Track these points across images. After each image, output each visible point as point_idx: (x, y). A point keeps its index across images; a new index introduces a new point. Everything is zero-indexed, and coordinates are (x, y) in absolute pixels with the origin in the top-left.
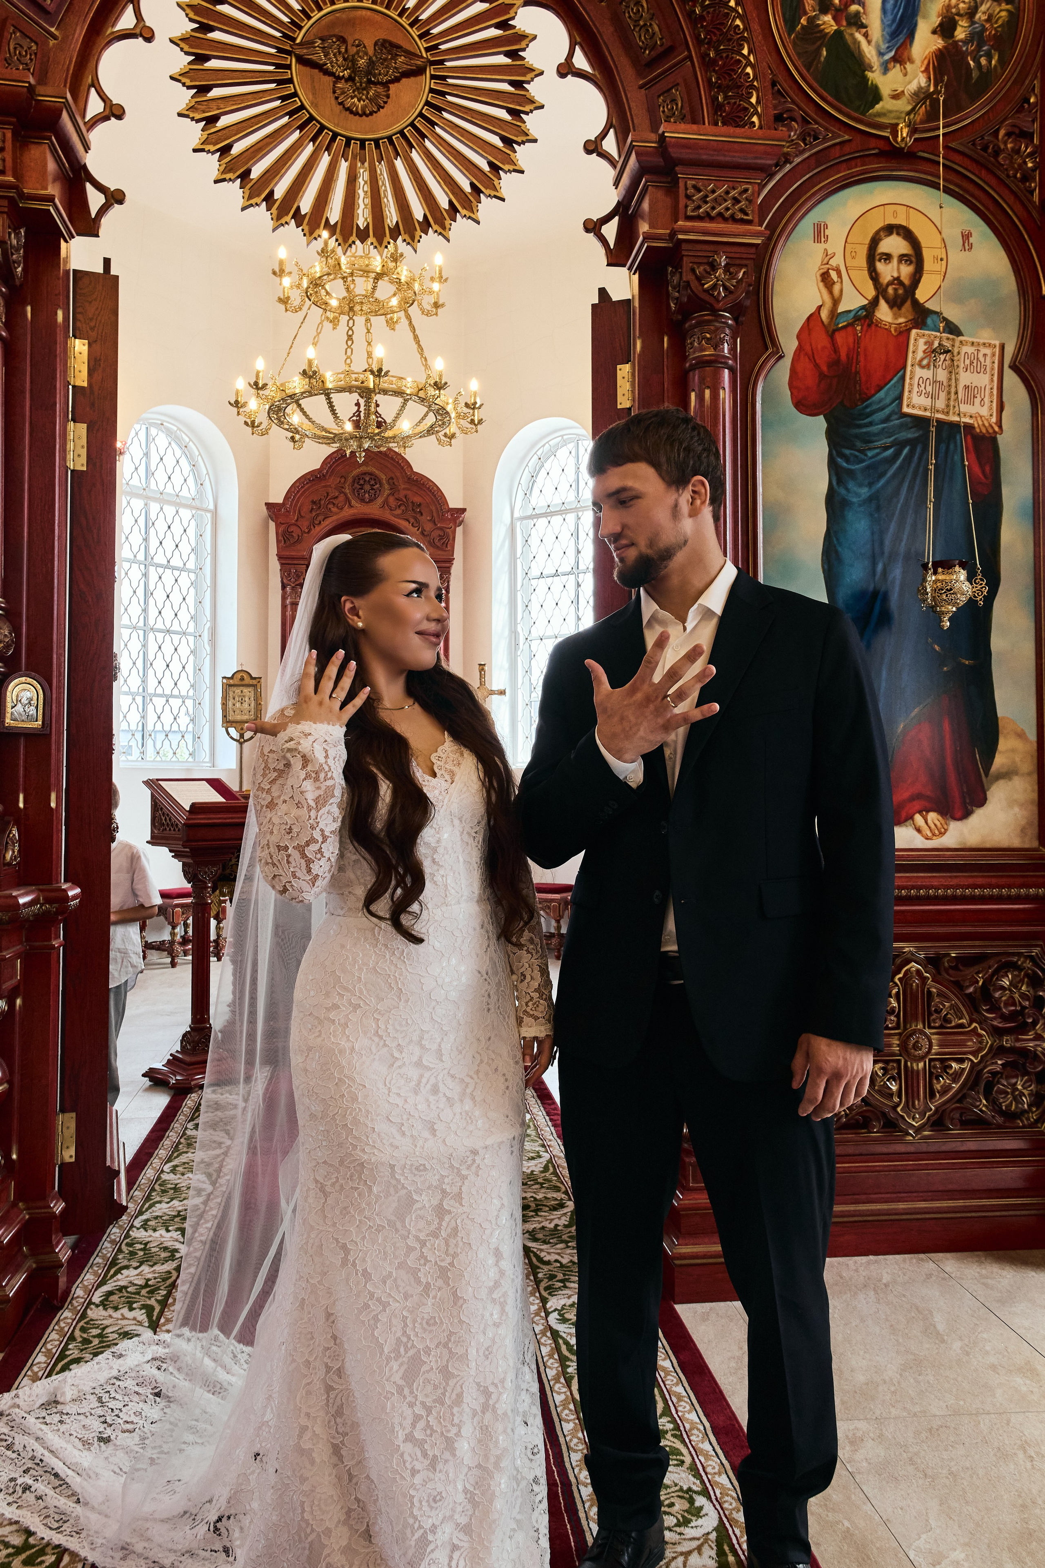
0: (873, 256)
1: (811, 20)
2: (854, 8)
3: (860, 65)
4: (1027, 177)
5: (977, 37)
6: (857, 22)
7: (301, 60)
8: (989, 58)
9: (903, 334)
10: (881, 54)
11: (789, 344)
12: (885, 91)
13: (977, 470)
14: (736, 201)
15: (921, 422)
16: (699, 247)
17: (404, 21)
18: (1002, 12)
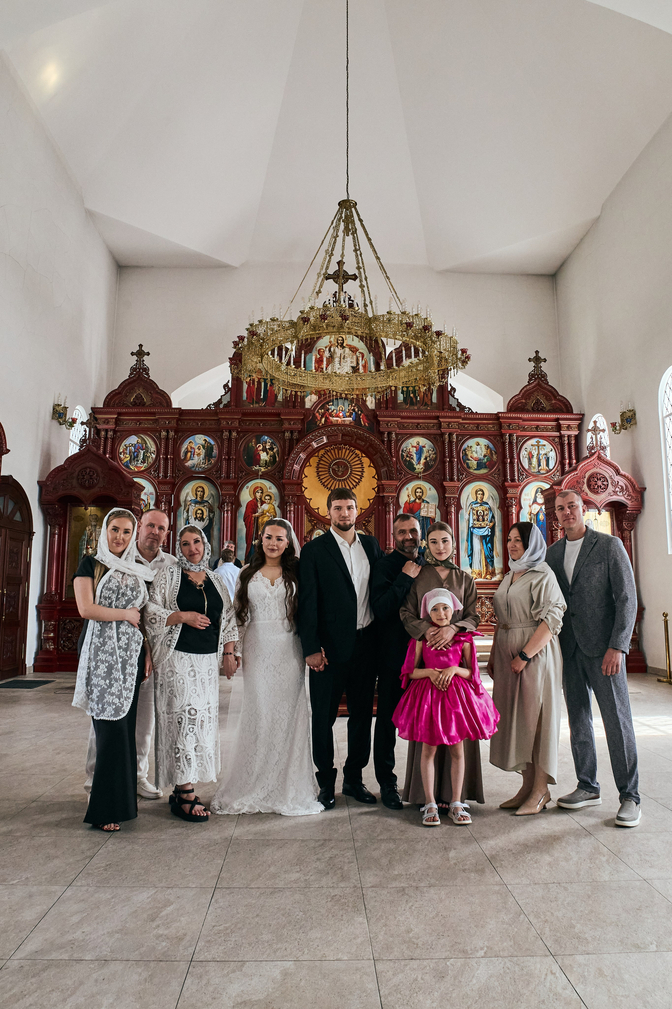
0: (415, 492)
1: (405, 458)
2: (411, 456)
3: (413, 465)
4: (438, 480)
5: (430, 460)
6: (412, 459)
8: (432, 463)
9: (420, 504)
10: (416, 463)
11: (403, 506)
12: (416, 468)
14: (392, 490)
15: (423, 517)
16: (387, 496)
17: (346, 462)
18: (434, 456)
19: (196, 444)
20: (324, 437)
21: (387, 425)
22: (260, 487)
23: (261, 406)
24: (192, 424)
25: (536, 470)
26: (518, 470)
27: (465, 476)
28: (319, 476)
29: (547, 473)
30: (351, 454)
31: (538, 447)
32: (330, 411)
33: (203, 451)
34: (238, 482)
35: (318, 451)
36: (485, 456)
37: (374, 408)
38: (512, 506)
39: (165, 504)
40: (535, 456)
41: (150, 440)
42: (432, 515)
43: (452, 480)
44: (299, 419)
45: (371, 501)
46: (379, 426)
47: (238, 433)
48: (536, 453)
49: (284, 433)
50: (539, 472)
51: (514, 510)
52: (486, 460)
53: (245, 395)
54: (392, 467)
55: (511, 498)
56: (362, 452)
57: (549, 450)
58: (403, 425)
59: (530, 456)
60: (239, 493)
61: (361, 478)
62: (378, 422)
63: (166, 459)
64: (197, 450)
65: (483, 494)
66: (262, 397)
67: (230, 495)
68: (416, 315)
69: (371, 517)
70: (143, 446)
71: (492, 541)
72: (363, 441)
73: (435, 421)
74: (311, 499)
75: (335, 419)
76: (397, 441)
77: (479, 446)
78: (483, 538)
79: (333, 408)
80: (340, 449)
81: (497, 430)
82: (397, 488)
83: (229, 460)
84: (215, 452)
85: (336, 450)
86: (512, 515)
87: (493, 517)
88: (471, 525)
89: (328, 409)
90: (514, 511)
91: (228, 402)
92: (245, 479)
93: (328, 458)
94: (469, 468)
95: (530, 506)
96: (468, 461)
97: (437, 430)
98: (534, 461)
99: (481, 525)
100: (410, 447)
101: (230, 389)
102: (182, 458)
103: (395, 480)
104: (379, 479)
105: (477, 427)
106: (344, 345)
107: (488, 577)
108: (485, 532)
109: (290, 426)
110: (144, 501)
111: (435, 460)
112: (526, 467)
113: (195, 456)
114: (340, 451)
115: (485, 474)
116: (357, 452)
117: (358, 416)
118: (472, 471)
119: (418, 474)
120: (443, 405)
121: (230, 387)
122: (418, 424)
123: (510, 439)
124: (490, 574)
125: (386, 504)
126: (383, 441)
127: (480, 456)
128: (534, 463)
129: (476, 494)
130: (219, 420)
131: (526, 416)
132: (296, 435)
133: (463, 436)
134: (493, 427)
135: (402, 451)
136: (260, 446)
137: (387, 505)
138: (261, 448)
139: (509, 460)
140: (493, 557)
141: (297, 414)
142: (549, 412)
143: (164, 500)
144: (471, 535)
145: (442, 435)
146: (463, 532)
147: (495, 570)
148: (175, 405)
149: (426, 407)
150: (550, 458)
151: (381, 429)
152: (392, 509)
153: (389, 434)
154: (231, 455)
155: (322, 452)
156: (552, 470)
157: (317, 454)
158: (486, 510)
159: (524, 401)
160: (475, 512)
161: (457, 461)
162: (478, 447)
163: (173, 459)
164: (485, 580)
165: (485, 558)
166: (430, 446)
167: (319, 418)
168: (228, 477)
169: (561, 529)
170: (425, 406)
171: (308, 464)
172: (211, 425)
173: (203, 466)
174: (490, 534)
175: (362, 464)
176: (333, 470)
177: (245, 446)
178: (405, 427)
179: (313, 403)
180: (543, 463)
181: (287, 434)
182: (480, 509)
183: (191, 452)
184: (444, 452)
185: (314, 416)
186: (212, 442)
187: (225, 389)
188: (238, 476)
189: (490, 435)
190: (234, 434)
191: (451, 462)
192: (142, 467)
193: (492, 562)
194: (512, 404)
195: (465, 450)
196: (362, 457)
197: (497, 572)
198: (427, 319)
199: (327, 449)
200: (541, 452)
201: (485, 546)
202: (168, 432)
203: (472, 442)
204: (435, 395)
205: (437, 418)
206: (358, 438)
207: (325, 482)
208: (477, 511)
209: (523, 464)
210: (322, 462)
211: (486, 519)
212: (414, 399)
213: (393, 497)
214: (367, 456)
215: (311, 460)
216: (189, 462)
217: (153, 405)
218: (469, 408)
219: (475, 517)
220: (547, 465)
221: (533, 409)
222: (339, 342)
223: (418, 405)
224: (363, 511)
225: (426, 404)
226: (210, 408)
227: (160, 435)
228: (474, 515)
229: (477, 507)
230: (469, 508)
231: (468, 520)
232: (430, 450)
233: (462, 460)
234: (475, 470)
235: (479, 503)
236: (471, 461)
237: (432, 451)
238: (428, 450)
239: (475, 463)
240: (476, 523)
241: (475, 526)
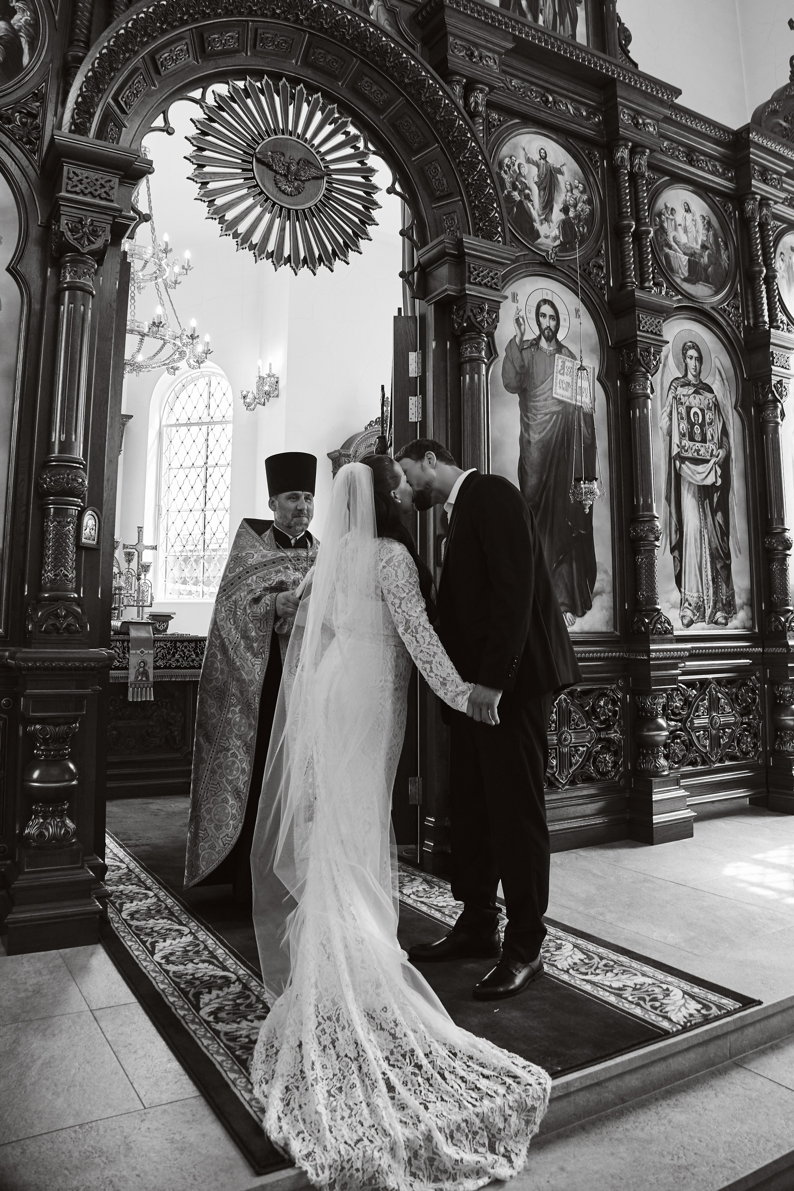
0: (538, 314)
1: (509, 192)
2: (527, 191)
3: (530, 219)
4: (602, 288)
5: (578, 217)
6: (528, 197)
7: (259, 161)
8: (584, 229)
9: (552, 356)
10: (539, 216)
11: (502, 353)
12: (542, 234)
13: (586, 431)
14: (493, 279)
15: (561, 403)
16: (474, 298)
17: (312, 150)
18: (587, 208)
21: (471, 53)
27: (666, 293)
28: (201, 177)
30: (330, 127)
36: (704, 247)
38: (776, 404)
42: (585, 401)
46: (445, 48)
51: (779, 417)
52: (706, 259)
55: (779, 380)
58: (508, 81)
61: (365, 226)
65: (700, 359)
71: (723, 507)
73: (595, 98)
76: (491, 123)
77: (690, 216)
78: (705, 493)
80: (288, 97)
81: (729, 181)
82: (501, 275)
85: (277, 98)
86: (776, 430)
87: (725, 432)
88: (675, 450)
90: (779, 420)
94: (672, 268)
96: (667, 250)
97: (595, 128)
99: (698, 451)
100: (521, 158)
105: (689, 157)
107: (719, 616)
108: (709, 475)
111: (590, 220)
115: (707, 302)
116: (352, 128)
118: (678, 281)
119: (547, 252)
122: (549, 90)
123: (760, 213)
125: (466, 330)
127: (694, 245)
129: (684, 355)
133: (662, 168)
134: (722, 169)
135: (502, 164)
137: (465, 334)
139: (763, 271)
140: (728, 556)
146: (657, 469)
151: (452, 62)
152: (484, 354)
157: (197, 93)
158: (709, 409)
159: (783, 123)
160: (683, 410)
164: (714, 627)
165: (711, 555)
174: (718, 481)
182: (697, 403)
184: (619, 203)
191: (637, 237)
193: (727, 568)
195: (659, 215)
196: (368, 148)
201: (710, 519)
203: (675, 198)
208: (689, 409)
209: (781, 293)
210: (219, 128)
211: (709, 437)
213: (494, 307)
219: (684, 425)
228: (682, 418)
229: (689, 396)
230: (671, 396)
231: (670, 434)
232: (577, 187)
233: (658, 244)
234: (685, 280)
235: (694, 385)
236: (675, 251)
237: (581, 192)
238: (570, 185)
239: (685, 259)
240: (687, 445)
241: (685, 454)
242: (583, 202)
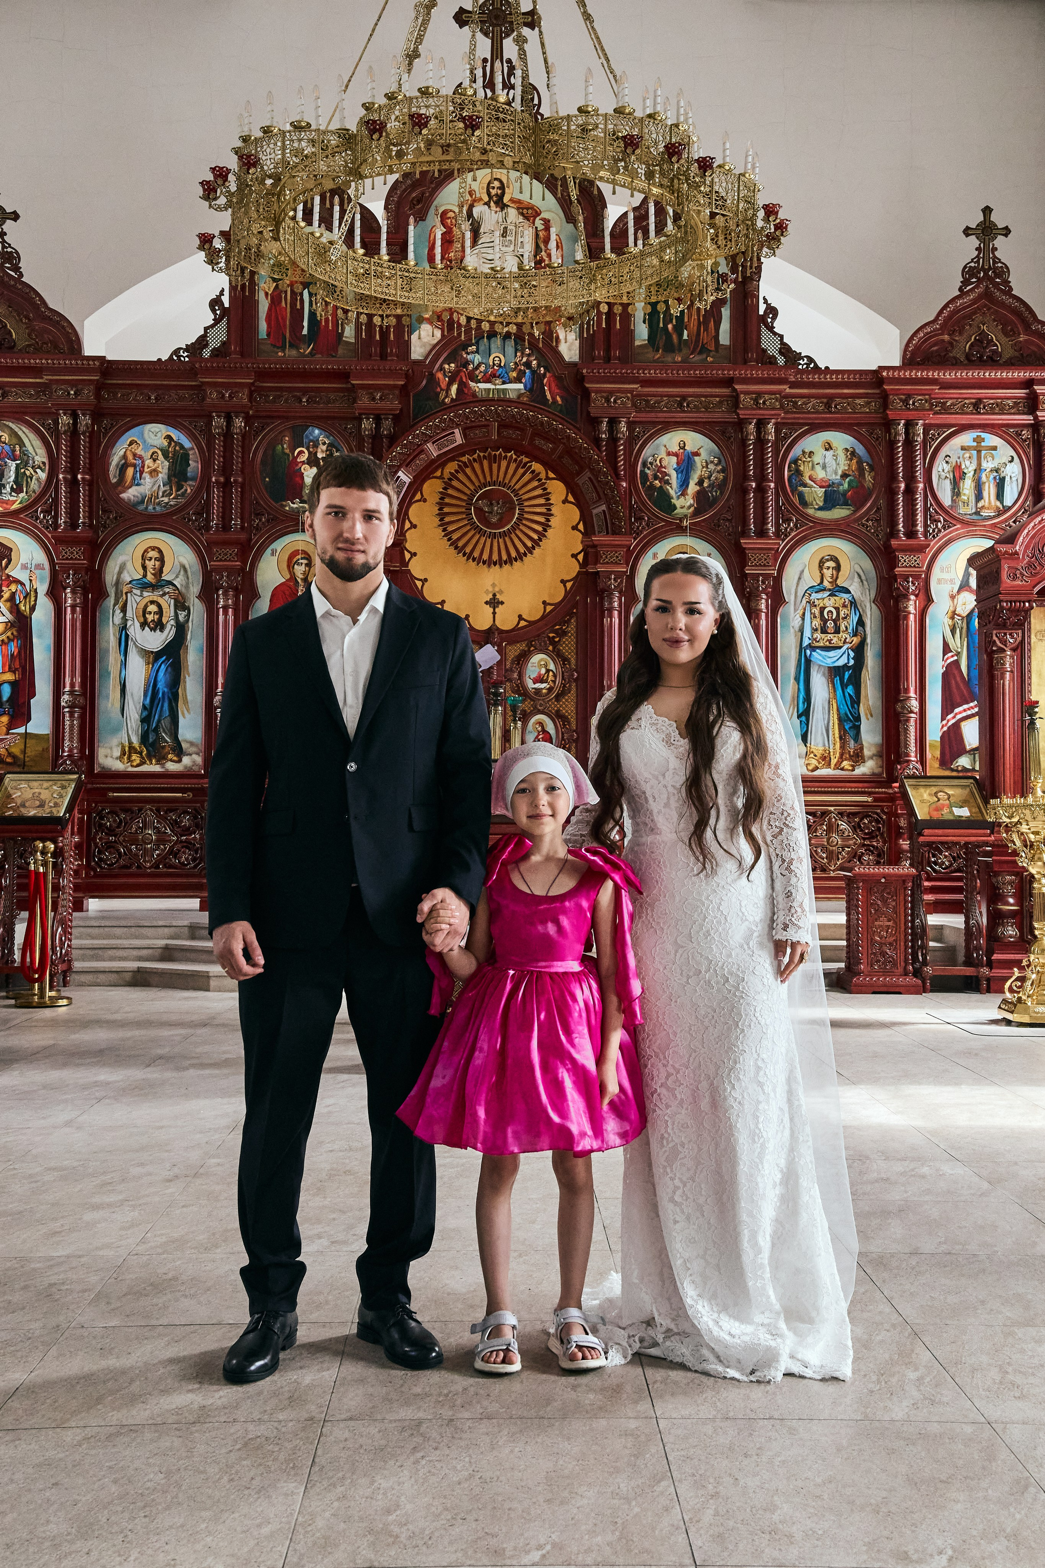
1: (652, 482)
2: (667, 478)
3: (668, 497)
4: (729, 535)
5: (711, 486)
6: (668, 482)
7: (475, 507)
8: (716, 492)
10: (676, 493)
12: (678, 506)
14: (618, 557)
16: (604, 573)
17: (509, 491)
18: (722, 476)
19: (147, 447)
20: (457, 431)
21: (608, 401)
22: (304, 552)
23: (303, 355)
24: (135, 399)
25: (971, 509)
26: (926, 509)
27: (796, 525)
28: (443, 525)
29: (999, 515)
30: (521, 471)
31: (979, 452)
32: (471, 367)
33: (163, 466)
34: (251, 540)
35: (443, 465)
36: (845, 476)
37: (576, 359)
38: (906, 597)
39: (73, 592)
40: (970, 475)
41: (32, 436)
43: (762, 533)
44: (395, 387)
45: (569, 585)
46: (589, 405)
47: (248, 420)
48: (973, 467)
49: (360, 420)
50: (977, 513)
51: (912, 606)
52: (846, 486)
53: (263, 326)
54: (616, 502)
55: (906, 578)
56: (547, 465)
57: (1006, 459)
58: (647, 401)
59: (958, 475)
60: (254, 566)
61: (545, 530)
62: (586, 393)
63: (73, 484)
64: (149, 462)
65: (838, 568)
66: (305, 331)
67: (231, 571)
68: (650, 116)
69: (568, 622)
70: (14, 451)
71: (857, 681)
72: (547, 439)
73: (725, 391)
74: (426, 580)
75: (483, 386)
76: (632, 440)
77: (831, 453)
78: (834, 672)
79: (477, 358)
80: (493, 460)
81: (876, 412)
82: (629, 553)
83: (226, 487)
84: (194, 466)
85: (485, 463)
86: (906, 618)
87: (861, 622)
88: (806, 642)
89: (467, 363)
90: (911, 609)
91: (224, 343)
92: (267, 531)
93: (465, 484)
94: (805, 504)
95: (953, 597)
96: (801, 489)
97: (728, 412)
98: (967, 487)
99: (830, 641)
100: (663, 454)
101: (225, 311)
102: (114, 481)
103: (626, 534)
104: (586, 534)
105: (828, 405)
106: (506, 200)
107: (846, 764)
108: (841, 658)
109: (372, 404)
110: (22, 584)
111: (722, 486)
112: (947, 501)
113: (146, 475)
114: (495, 466)
115: (843, 519)
116: (537, 466)
117: (537, 378)
118: (810, 511)
119: (681, 520)
120: (746, 351)
121: (227, 305)
122: (684, 397)
123: (907, 433)
124: (851, 758)
125: (603, 591)
126: (597, 441)
127: (835, 477)
128: (966, 492)
129: (821, 567)
130: (200, 388)
131: (949, 375)
132: (387, 426)
133: (793, 426)
134: (868, 403)
135: (644, 464)
136: (301, 452)
137: (604, 593)
138: (305, 457)
139: (903, 486)
140: (858, 720)
141: (392, 374)
142: (1010, 364)
143: (70, 581)
144: (805, 666)
145: (741, 424)
146: (785, 659)
147: (862, 749)
148: (89, 350)
149: (704, 356)
150: (1007, 479)
151: (594, 412)
152: (616, 604)
153: (613, 422)
154: (231, 475)
155: (452, 467)
156: (1010, 508)
157: (438, 474)
158: (844, 606)
159: (946, 337)
160: (816, 611)
161: (776, 488)
162: (829, 454)
163: (90, 484)
164: (838, 772)
165: (840, 718)
166: (710, 453)
167: (444, 385)
168: (225, 527)
169: (1014, 650)
170: (700, 353)
171: (418, 497)
172: (181, 399)
173: (166, 500)
174: (852, 662)
175: (546, 495)
176: (479, 510)
177: (265, 453)
178: (653, 407)
179: (428, 348)
180: (989, 491)
181: (367, 424)
182: (830, 603)
183: (134, 466)
184: (745, 468)
185: (432, 377)
186: (187, 444)
187: (214, 311)
188: (250, 525)
189: (858, 425)
190: (239, 423)
191: (761, 490)
192: (14, 502)
193: (857, 729)
194: (917, 347)
195: (795, 461)
196: (548, 478)
197: (867, 752)
198: (677, 126)
199: (464, 459)
200: (984, 465)
201: (841, 692)
202: (75, 416)
203: (813, 442)
204: (725, 326)
205: (729, 382)
206: (536, 434)
207: (459, 539)
208: (822, 609)
209: (939, 495)
210: (450, 491)
211: (843, 628)
212: (675, 337)
213: (619, 575)
214: (560, 478)
215: (426, 486)
216: (130, 490)
217: (38, 350)
218: (808, 357)
219: (817, 623)
220: (1000, 496)
221: (968, 357)
222: (493, 192)
223: (685, 351)
224: (549, 608)
225: (704, 350)
226: (179, 357)
227: (56, 423)
228: (815, 617)
229: (823, 599)
230: (804, 601)
231: (802, 631)
232: (712, 462)
233: (790, 486)
234: (820, 509)
235: (830, 590)
236: (811, 487)
237: (716, 465)
238: (706, 462)
239: (821, 492)
240: (819, 637)
241: (817, 644)
242: (718, 472)
